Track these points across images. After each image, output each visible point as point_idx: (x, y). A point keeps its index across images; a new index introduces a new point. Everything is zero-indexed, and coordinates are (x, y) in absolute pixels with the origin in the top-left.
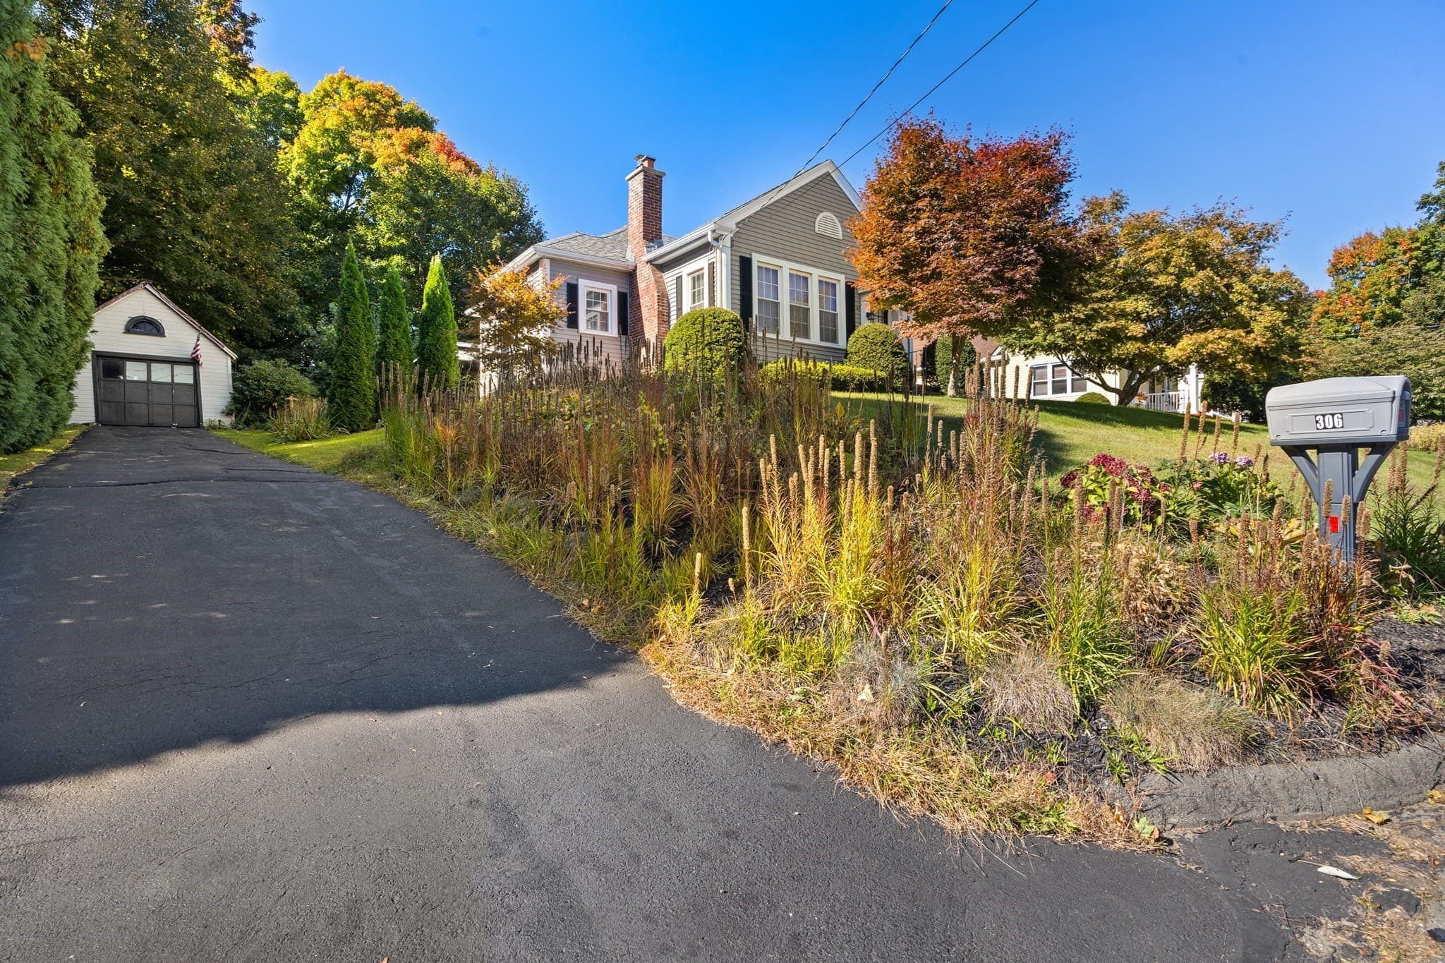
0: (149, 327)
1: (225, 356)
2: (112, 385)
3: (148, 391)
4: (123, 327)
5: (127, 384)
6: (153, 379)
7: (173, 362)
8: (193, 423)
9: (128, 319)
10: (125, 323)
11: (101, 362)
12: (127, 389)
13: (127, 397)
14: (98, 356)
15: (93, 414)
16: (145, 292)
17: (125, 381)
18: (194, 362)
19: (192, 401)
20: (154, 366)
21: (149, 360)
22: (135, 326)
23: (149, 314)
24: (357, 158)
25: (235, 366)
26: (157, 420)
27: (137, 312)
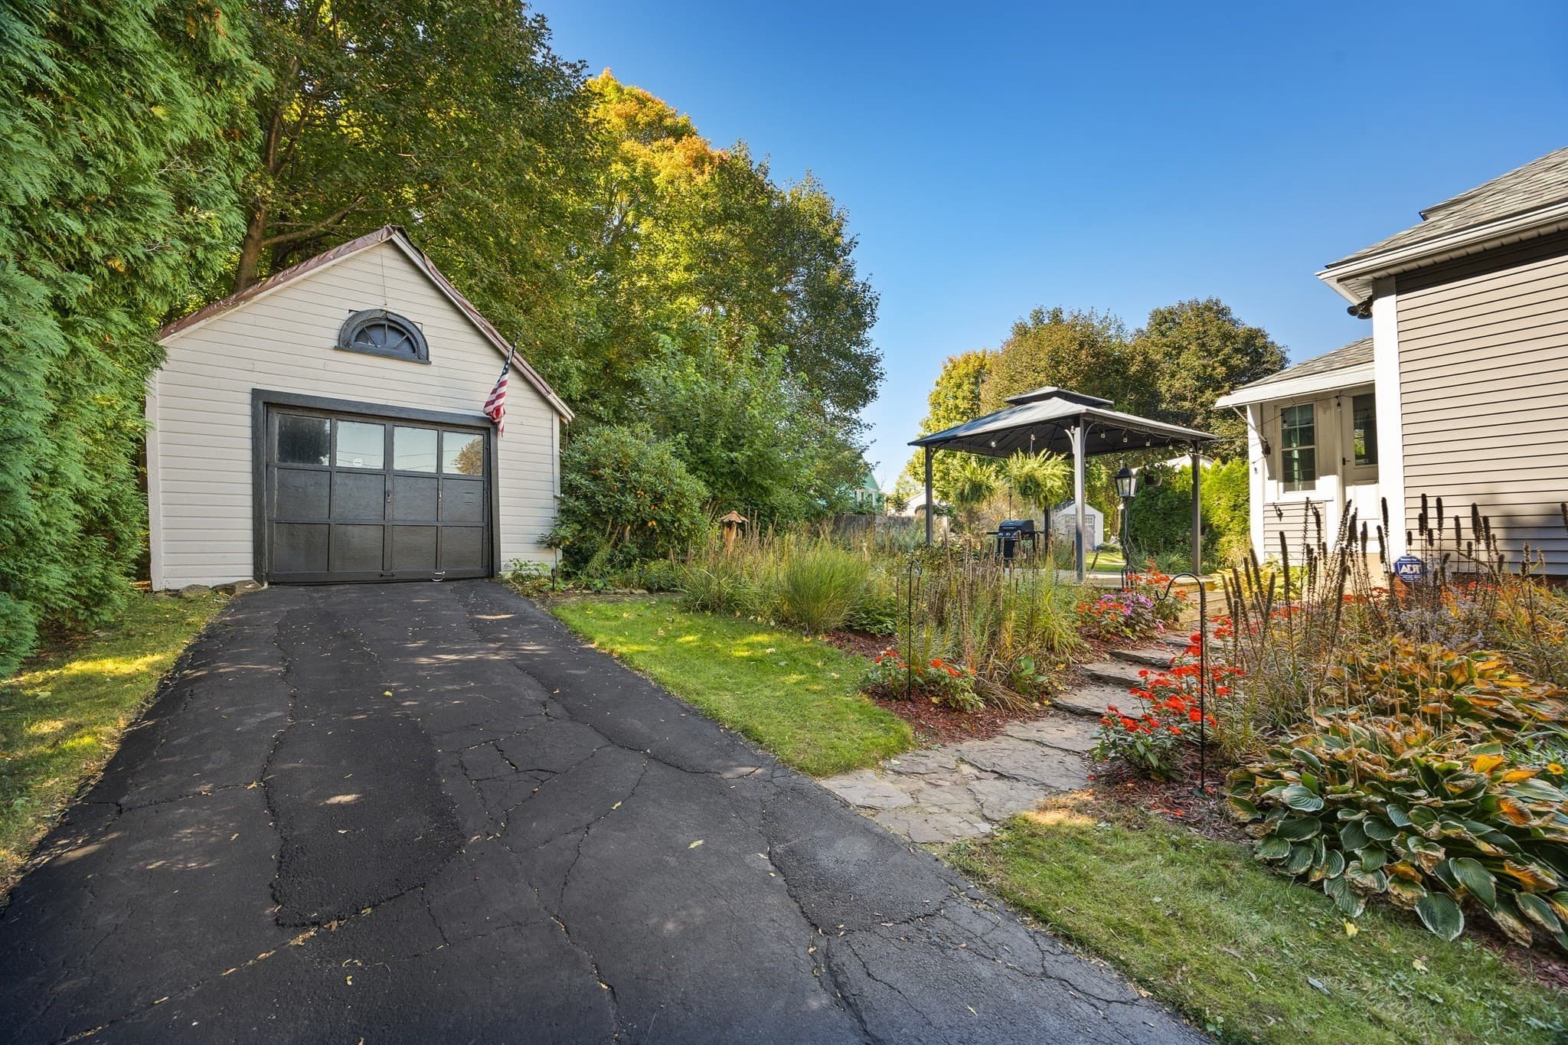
0: (394, 339)
1: (547, 414)
2: (301, 480)
3: (386, 494)
4: (334, 334)
5: (338, 479)
6: (398, 465)
7: (442, 424)
8: (477, 568)
9: (347, 316)
10: (339, 325)
11: (276, 420)
12: (338, 490)
13: (336, 510)
14: (268, 405)
15: (248, 558)
16: (388, 253)
17: (333, 471)
18: (488, 426)
19: (476, 517)
20: (401, 434)
21: (389, 418)
22: (362, 334)
23: (397, 308)
24: (634, 170)
25: (568, 434)
26: (403, 566)
27: (369, 303)
